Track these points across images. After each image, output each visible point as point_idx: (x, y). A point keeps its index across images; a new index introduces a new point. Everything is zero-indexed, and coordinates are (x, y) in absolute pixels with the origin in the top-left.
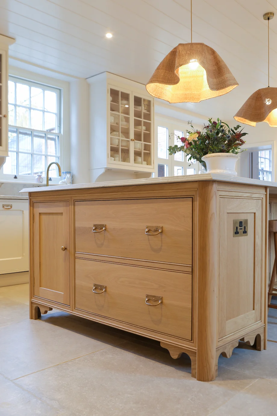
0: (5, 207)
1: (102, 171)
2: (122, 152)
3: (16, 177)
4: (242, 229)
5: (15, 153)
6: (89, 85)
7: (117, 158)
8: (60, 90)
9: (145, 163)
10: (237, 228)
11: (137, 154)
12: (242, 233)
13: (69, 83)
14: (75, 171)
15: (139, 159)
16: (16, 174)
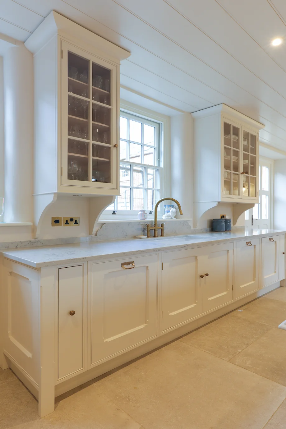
0: (126, 266)
3: (114, 213)
6: (194, 120)
8: (159, 124)
13: (169, 118)
16: (114, 209)
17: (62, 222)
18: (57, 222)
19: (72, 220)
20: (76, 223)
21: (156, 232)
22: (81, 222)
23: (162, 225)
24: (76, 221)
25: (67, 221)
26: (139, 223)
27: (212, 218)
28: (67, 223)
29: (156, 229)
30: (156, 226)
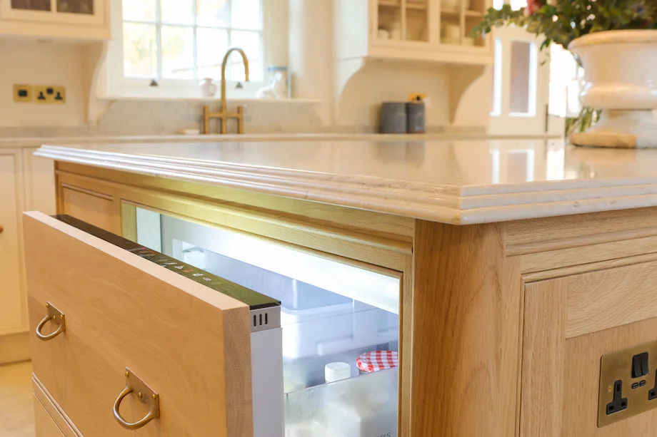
1: (357, 65)
2: (408, 16)
3: (154, 84)
4: (642, 383)
5: (154, 28)
7: (396, 33)
9: (468, 42)
10: (618, 387)
11: (449, 19)
12: (647, 395)
14: (296, 65)
15: (456, 31)
16: (154, 76)
17: (33, 94)
18: (23, 93)
19: (50, 91)
20: (59, 97)
21: (224, 124)
22: (69, 95)
23: (239, 110)
24: (58, 94)
25: (41, 94)
26: (189, 103)
27: (380, 101)
28: (41, 97)
29: (224, 118)
30: (224, 111)
